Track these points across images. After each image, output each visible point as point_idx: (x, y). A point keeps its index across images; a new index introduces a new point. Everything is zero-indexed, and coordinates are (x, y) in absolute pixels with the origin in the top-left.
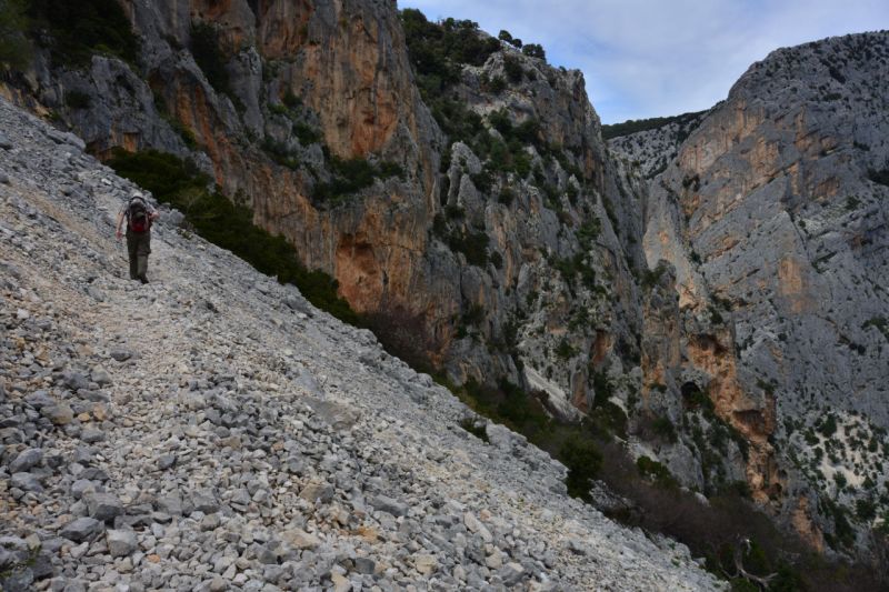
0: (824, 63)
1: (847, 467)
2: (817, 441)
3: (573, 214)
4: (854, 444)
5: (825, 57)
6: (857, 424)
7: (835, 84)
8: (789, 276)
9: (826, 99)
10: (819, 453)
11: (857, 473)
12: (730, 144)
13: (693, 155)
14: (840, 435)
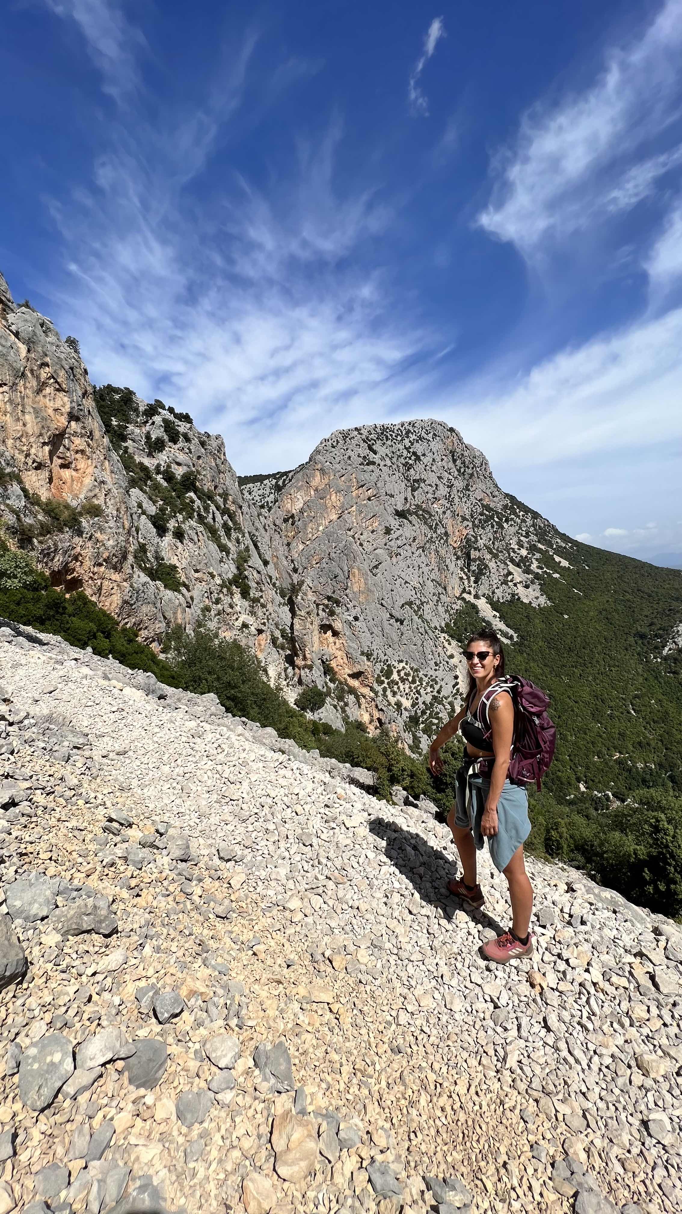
0: (364, 441)
1: (401, 696)
2: (383, 682)
3: (229, 545)
4: (403, 680)
5: (364, 437)
6: (404, 668)
7: (372, 455)
8: (357, 579)
9: (368, 464)
10: (385, 690)
11: (407, 699)
12: (312, 493)
13: (289, 501)
14: (395, 676)
